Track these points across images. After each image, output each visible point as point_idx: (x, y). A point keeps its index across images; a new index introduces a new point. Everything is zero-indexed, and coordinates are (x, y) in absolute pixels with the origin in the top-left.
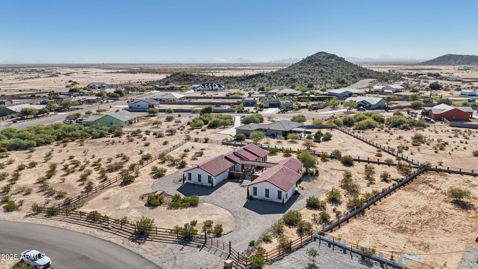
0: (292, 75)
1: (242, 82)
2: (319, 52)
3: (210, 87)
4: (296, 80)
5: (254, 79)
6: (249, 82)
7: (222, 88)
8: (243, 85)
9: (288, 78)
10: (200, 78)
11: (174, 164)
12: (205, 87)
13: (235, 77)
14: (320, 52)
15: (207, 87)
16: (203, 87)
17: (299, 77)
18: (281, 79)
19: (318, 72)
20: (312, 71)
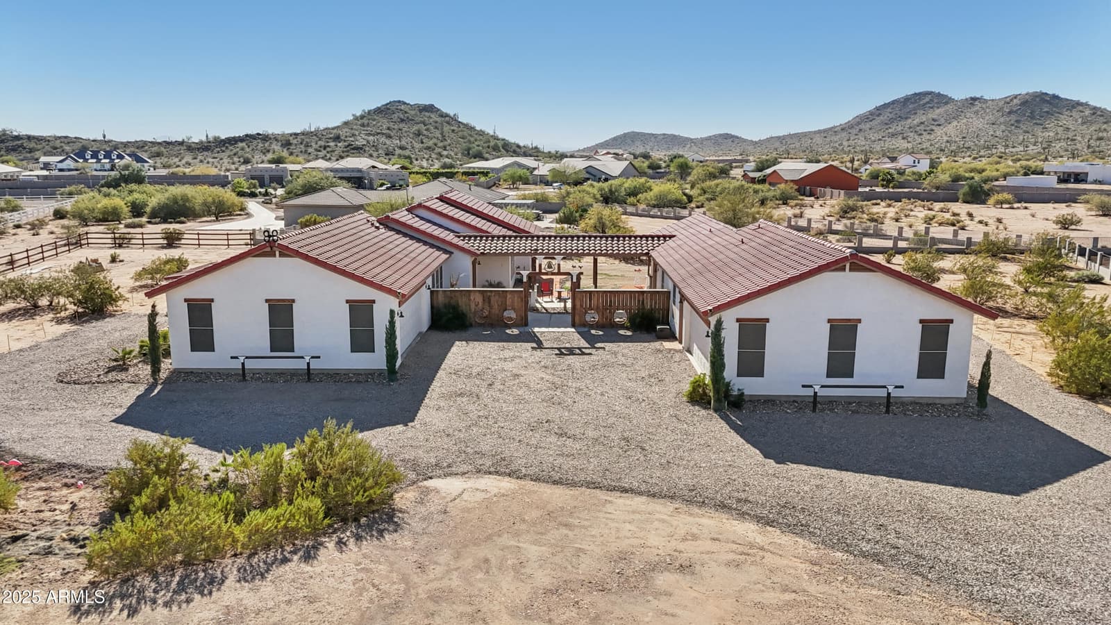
0: (346, 137)
1: (206, 153)
2: (390, 102)
3: (103, 161)
4: (361, 149)
5: (241, 145)
6: (228, 153)
7: (146, 165)
8: (211, 160)
9: (339, 144)
10: (63, 144)
12: (86, 160)
13: (182, 143)
14: (394, 101)
15: (94, 161)
16: (81, 161)
17: (368, 142)
18: (320, 147)
19: (411, 135)
20: (394, 131)
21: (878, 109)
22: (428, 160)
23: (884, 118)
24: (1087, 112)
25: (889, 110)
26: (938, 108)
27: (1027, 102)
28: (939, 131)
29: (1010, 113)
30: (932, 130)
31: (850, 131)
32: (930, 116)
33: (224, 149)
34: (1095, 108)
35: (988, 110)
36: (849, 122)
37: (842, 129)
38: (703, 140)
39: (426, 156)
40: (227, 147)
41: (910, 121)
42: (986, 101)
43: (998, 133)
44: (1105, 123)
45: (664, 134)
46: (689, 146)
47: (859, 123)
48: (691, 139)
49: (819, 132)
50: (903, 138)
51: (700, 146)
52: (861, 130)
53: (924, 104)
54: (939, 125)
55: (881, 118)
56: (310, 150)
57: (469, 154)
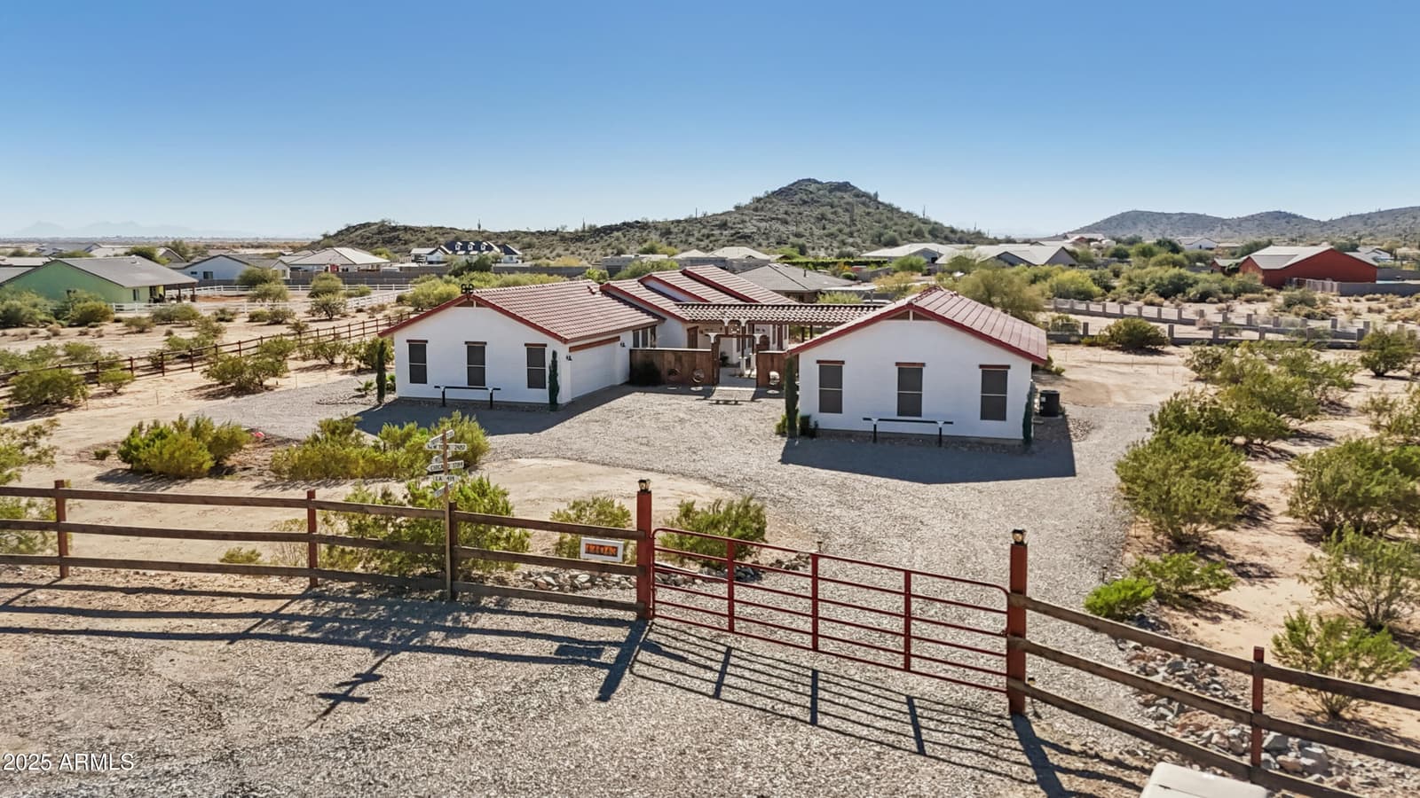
0: (735, 224)
1: (579, 244)
2: (799, 181)
4: (749, 237)
5: (616, 234)
6: (602, 243)
7: (514, 256)
8: (583, 251)
9: (725, 233)
11: (332, 363)
12: (455, 252)
13: (555, 233)
14: (804, 180)
15: (463, 252)
16: (450, 252)
17: (759, 229)
18: (703, 236)
19: (813, 220)
20: (793, 216)
22: (827, 249)
33: (598, 239)
38: (1241, 221)
39: (825, 245)
40: (602, 238)
45: (1182, 214)
48: (1224, 220)
56: (691, 239)
57: (880, 241)
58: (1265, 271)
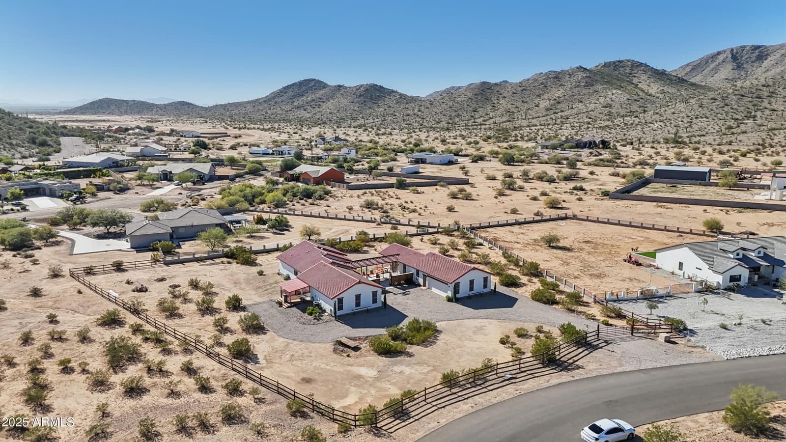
21: (285, 88)
23: (289, 94)
24: (398, 97)
25: (291, 90)
26: (320, 90)
27: (367, 89)
28: (324, 106)
29: (360, 96)
30: (320, 105)
31: (270, 103)
32: (317, 96)
34: (401, 94)
35: (348, 94)
36: (267, 96)
37: (264, 101)
38: (166, 106)
41: (304, 98)
42: (346, 88)
43: (356, 108)
44: (407, 103)
45: (134, 101)
46: (155, 110)
47: (274, 98)
48: (157, 105)
49: (249, 102)
50: (305, 110)
51: (164, 110)
52: (276, 102)
53: (312, 87)
54: (323, 102)
55: (287, 94)
58: (314, 178)
